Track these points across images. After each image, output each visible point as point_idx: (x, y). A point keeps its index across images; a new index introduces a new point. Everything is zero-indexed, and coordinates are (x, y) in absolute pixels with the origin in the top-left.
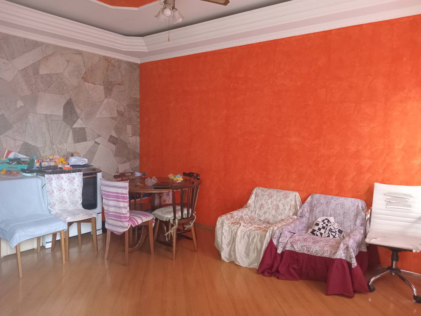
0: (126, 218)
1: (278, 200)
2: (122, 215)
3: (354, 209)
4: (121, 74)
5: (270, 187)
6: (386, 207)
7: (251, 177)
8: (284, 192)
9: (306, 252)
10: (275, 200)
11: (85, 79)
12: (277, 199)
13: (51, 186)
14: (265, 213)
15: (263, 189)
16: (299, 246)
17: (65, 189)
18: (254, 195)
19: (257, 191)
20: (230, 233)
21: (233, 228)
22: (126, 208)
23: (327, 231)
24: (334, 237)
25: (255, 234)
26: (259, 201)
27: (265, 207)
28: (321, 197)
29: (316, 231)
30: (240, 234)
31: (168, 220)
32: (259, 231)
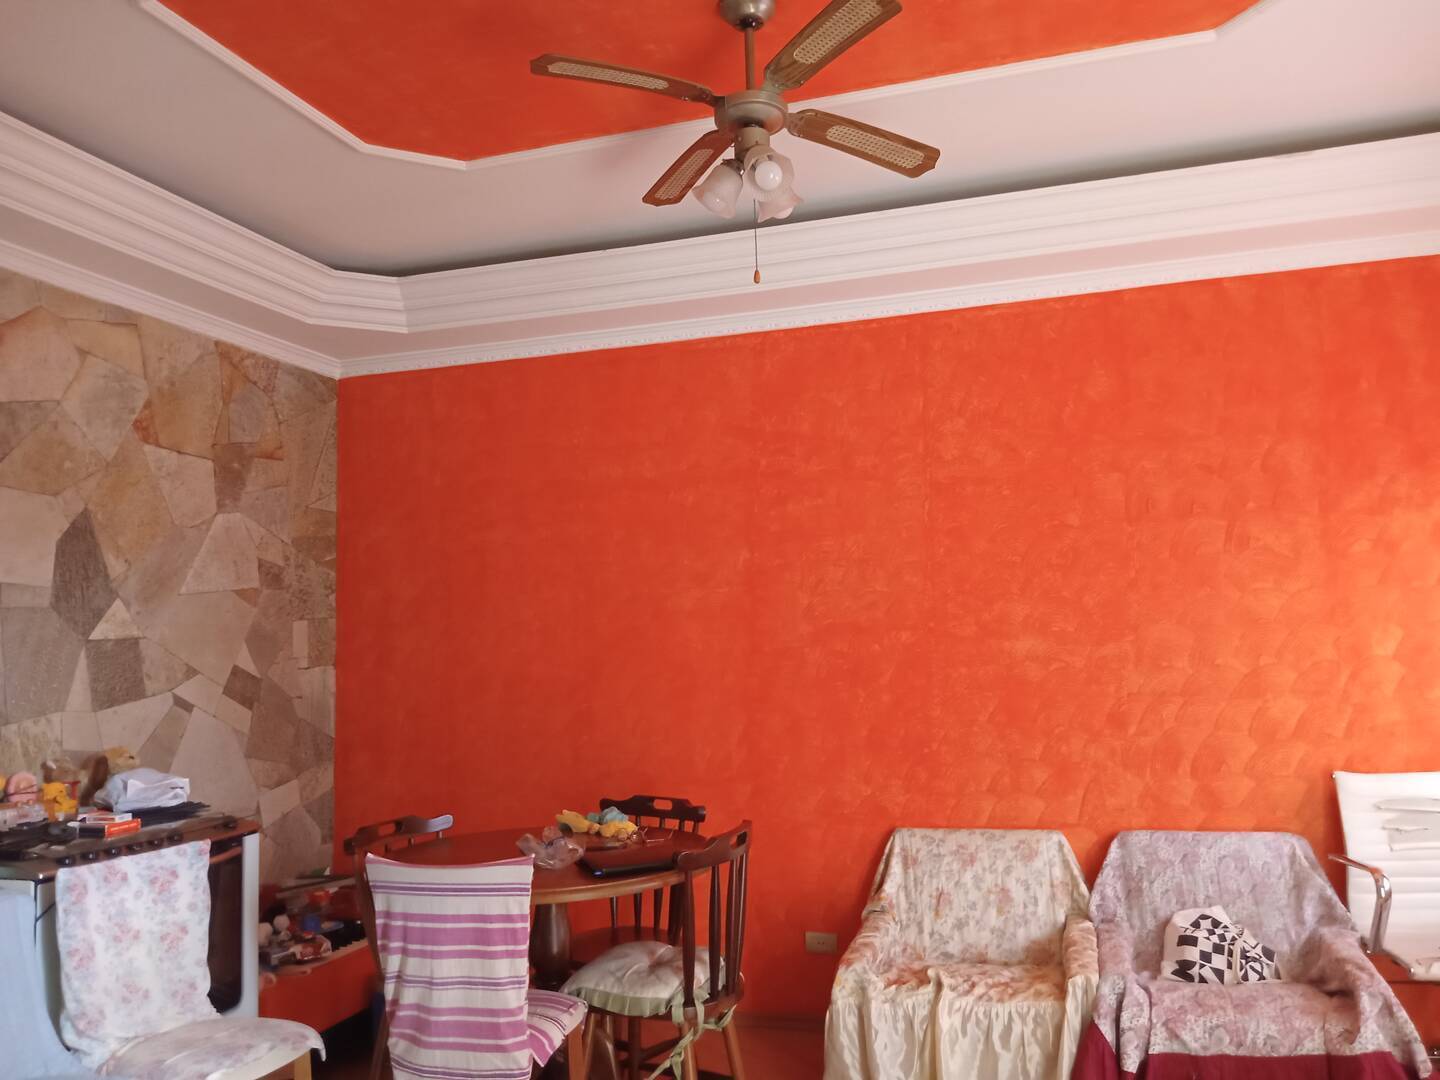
0: (517, 1028)
1: (1000, 869)
2: (502, 1020)
3: (1284, 870)
4: (276, 415)
5: (953, 825)
6: (1392, 850)
7: (869, 792)
8: (1013, 837)
9: (1230, 1051)
10: (987, 873)
11: (144, 430)
12: (994, 867)
13: (84, 926)
14: (960, 925)
15: (929, 832)
16: (1199, 1032)
17: (138, 932)
18: (897, 863)
19: (907, 843)
20: (901, 1025)
21: (909, 1002)
22: (519, 983)
23: (1237, 959)
24: (1262, 978)
25: (1010, 1013)
26: (925, 883)
27: (956, 900)
28: (1158, 839)
29: (1197, 966)
30: (947, 1022)
31: (663, 1011)
32: (1020, 997)
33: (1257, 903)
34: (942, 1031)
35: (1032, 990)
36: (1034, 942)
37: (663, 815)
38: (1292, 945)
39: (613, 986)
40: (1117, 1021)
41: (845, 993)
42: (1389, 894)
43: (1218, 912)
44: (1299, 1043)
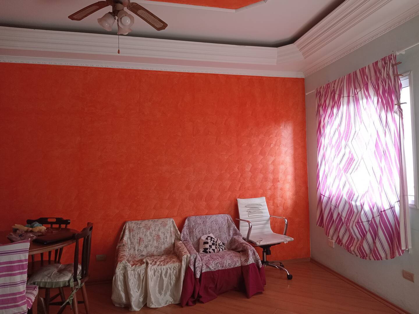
1: (157, 230)
9: (220, 269)
10: (154, 231)
12: (155, 229)
14: (146, 247)
16: (213, 265)
18: (127, 231)
19: (130, 225)
20: (137, 276)
21: (139, 269)
22: (24, 282)
23: (218, 246)
24: (223, 250)
25: (167, 268)
26: (136, 236)
27: (145, 240)
28: (197, 218)
29: (209, 249)
30: (150, 273)
31: (67, 284)
32: (169, 263)
33: (220, 232)
34: (149, 276)
35: (172, 261)
36: (166, 249)
37: (52, 223)
38: (228, 241)
39: (47, 280)
40: (194, 265)
41: (120, 270)
42: (251, 227)
43: (211, 235)
44: (236, 264)
